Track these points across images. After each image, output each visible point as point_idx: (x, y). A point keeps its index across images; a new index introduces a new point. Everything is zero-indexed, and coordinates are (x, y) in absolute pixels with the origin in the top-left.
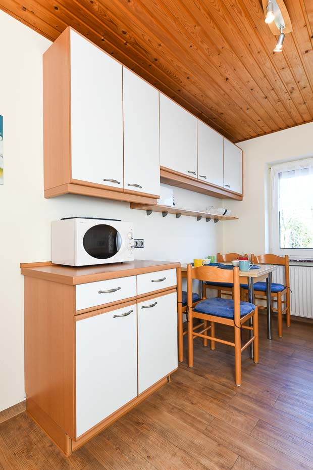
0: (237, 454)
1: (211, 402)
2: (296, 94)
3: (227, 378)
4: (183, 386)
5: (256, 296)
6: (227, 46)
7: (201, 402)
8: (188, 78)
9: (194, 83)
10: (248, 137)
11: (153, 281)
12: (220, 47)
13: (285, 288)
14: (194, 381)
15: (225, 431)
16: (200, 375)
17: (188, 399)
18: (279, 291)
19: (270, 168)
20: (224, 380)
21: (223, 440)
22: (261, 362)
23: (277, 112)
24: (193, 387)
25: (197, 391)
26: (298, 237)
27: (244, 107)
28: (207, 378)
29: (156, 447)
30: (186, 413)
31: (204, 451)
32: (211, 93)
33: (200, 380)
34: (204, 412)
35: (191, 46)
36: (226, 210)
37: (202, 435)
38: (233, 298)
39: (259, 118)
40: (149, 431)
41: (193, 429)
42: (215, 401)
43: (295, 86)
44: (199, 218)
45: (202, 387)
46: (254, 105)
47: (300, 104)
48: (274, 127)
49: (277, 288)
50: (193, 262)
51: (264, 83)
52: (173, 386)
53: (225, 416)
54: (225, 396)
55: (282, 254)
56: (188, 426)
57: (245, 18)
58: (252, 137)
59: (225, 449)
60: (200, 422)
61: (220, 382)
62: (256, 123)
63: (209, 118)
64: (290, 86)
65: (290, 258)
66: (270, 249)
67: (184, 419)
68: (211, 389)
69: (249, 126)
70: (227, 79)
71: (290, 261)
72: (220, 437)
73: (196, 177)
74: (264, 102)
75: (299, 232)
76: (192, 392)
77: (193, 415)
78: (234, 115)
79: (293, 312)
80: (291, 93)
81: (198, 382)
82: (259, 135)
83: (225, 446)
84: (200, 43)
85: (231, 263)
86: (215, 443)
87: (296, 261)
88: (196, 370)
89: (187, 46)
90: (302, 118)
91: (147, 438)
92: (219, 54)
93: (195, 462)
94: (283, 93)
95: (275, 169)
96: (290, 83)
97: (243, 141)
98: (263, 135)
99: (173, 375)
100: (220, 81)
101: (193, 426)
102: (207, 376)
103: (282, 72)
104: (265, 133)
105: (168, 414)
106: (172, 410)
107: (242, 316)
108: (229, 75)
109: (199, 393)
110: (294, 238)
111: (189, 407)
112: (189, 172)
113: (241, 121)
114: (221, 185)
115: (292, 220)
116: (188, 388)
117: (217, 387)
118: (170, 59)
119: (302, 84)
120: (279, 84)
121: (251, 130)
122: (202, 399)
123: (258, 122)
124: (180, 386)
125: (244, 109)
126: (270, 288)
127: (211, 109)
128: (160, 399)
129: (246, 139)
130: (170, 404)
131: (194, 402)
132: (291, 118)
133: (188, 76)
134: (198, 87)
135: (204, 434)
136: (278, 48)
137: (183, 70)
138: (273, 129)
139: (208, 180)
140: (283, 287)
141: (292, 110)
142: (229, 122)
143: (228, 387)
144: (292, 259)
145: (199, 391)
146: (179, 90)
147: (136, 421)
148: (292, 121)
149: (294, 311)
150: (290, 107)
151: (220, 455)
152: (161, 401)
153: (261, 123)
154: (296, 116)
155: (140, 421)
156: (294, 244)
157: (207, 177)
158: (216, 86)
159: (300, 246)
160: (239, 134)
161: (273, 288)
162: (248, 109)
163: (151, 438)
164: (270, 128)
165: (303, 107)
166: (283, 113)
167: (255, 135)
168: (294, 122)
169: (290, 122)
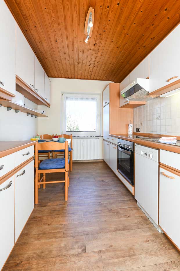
0: (84, 235)
1: (58, 217)
2: (80, 65)
3: (59, 200)
4: (37, 218)
5: (58, 155)
6: (63, 24)
7: (53, 221)
8: (35, 26)
9: (38, 32)
10: (54, 76)
11: (23, 155)
12: (60, 22)
14: (43, 211)
15: (73, 228)
16: (45, 206)
17: (45, 224)
19: (63, 94)
20: (58, 202)
21: (74, 233)
22: (70, 186)
23: (70, 70)
24: (44, 215)
25: (48, 216)
27: (58, 60)
28: (49, 206)
29: (40, 269)
30: (49, 233)
31: (69, 247)
32: (45, 44)
33: (46, 209)
34: (58, 225)
35: (45, 9)
36: (44, 111)
37: (64, 239)
38: (65, 157)
39: (62, 69)
40: (29, 263)
41: (57, 240)
42: (60, 216)
43: (81, 61)
44: (28, 114)
45: (49, 212)
46: (63, 61)
51: (71, 53)
52: (31, 222)
53: (69, 220)
54: (63, 210)
56: (53, 240)
57: (77, 16)
58: (55, 77)
59: (77, 237)
60: (58, 232)
61: (57, 204)
62: (60, 71)
64: (80, 60)
66: (62, 132)
67: (49, 237)
68: (55, 210)
69: (57, 71)
70: (56, 41)
72: (72, 233)
73: (33, 88)
74: (68, 62)
76: (45, 219)
77: (53, 232)
80: (79, 64)
81: (46, 211)
83: (77, 236)
84: (51, 11)
85: (52, 139)
86: (72, 238)
88: (41, 204)
89: (43, 7)
91: (30, 269)
92: (58, 25)
93: (68, 257)
94: (76, 62)
95: (65, 95)
96: (80, 59)
98: (60, 78)
100: (53, 40)
101: (55, 237)
102: (49, 204)
103: (80, 52)
104: (62, 77)
105: (36, 242)
106: (38, 237)
108: (58, 39)
109: (50, 216)
111: (47, 228)
113: (54, 66)
114: (43, 97)
116: (41, 217)
117: (57, 207)
118: (28, 5)
119: (84, 62)
120: (76, 57)
121: (56, 73)
122: (53, 219)
124: (36, 219)
127: (41, 53)
128: (26, 236)
130: (36, 234)
131: (49, 223)
132: (74, 75)
133: (36, 25)
134: (40, 36)
135: (64, 237)
136: (86, 41)
137: (34, 19)
139: (39, 93)
141: (76, 72)
143: (62, 205)
145: (49, 215)
146: (26, 30)
147: (14, 264)
150: (76, 70)
151: (77, 242)
152: (27, 237)
153: (62, 72)
154: (76, 74)
155: (18, 262)
157: (39, 91)
158: (49, 42)
160: (50, 73)
162: (59, 62)
163: (34, 266)
164: (65, 76)
165: (80, 72)
166: (72, 71)
167: (57, 76)
168: (75, 77)
169: (73, 76)
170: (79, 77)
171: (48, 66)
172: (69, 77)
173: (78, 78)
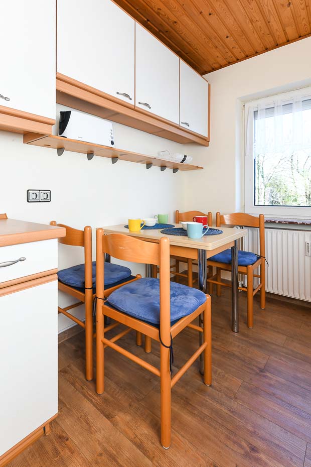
3: (150, 424)
13: (258, 258)
18: (249, 265)
19: (244, 106)
20: (143, 431)
23: (251, 21)
26: (278, 194)
36: (185, 156)
39: (226, 32)
47: (283, 5)
48: (248, 49)
49: (247, 260)
50: (127, 223)
52: (48, 447)
55: (255, 212)
58: (221, 67)
61: (135, 437)
62: (224, 42)
63: (160, 31)
65: (268, 217)
66: (243, 207)
71: (267, 222)
73: (132, 102)
75: (279, 190)
78: (193, 26)
79: (269, 289)
82: (229, 63)
87: (274, 222)
90: (285, 34)
95: (250, 106)
97: (210, 72)
99: (53, 422)
102: (119, 416)
104: (238, 60)
107: (173, 323)
110: (274, 196)
112: (118, 93)
113: (204, 37)
115: (272, 178)
117: (127, 453)
121: (218, 54)
123: (227, 40)
125: (206, 13)
126: (237, 260)
129: (214, 70)
132: (271, 33)
138: (248, 53)
139: (153, 111)
140: (255, 258)
141: (272, 20)
142: (188, 41)
144: (268, 219)
148: (271, 39)
149: (272, 287)
150: (269, 11)
153: (230, 41)
154: (277, 30)
156: (274, 202)
157: (151, 107)
159: (279, 203)
161: (241, 259)
162: (210, 14)
164: (244, 51)
165: (286, 13)
166: (259, 24)
167: (225, 62)
168: (275, 40)
169: (269, 40)
170: (291, 32)
171: (190, 45)
172: (259, 49)
173: (289, 41)
